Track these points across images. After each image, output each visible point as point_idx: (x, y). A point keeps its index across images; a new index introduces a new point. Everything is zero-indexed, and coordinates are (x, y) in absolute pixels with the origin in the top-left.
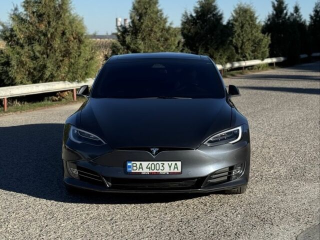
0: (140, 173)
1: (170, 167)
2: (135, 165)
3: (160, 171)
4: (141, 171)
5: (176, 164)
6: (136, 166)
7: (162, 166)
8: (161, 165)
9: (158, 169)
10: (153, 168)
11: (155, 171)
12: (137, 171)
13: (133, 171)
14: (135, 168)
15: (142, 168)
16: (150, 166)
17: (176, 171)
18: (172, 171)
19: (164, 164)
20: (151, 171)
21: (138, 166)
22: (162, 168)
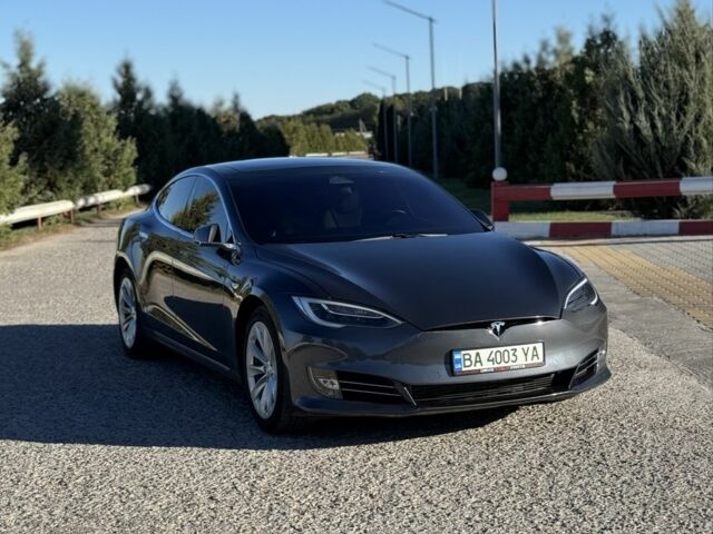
0: (478, 372)
1: (526, 355)
2: (467, 357)
3: (510, 364)
4: (478, 367)
5: (535, 348)
6: (469, 359)
7: (514, 355)
8: (511, 353)
9: (506, 359)
10: (499, 360)
11: (503, 364)
12: (472, 368)
13: (464, 369)
14: (468, 363)
15: (480, 361)
16: (493, 356)
17: (535, 360)
18: (530, 361)
19: (515, 350)
20: (496, 365)
21: (473, 359)
22: (513, 358)
